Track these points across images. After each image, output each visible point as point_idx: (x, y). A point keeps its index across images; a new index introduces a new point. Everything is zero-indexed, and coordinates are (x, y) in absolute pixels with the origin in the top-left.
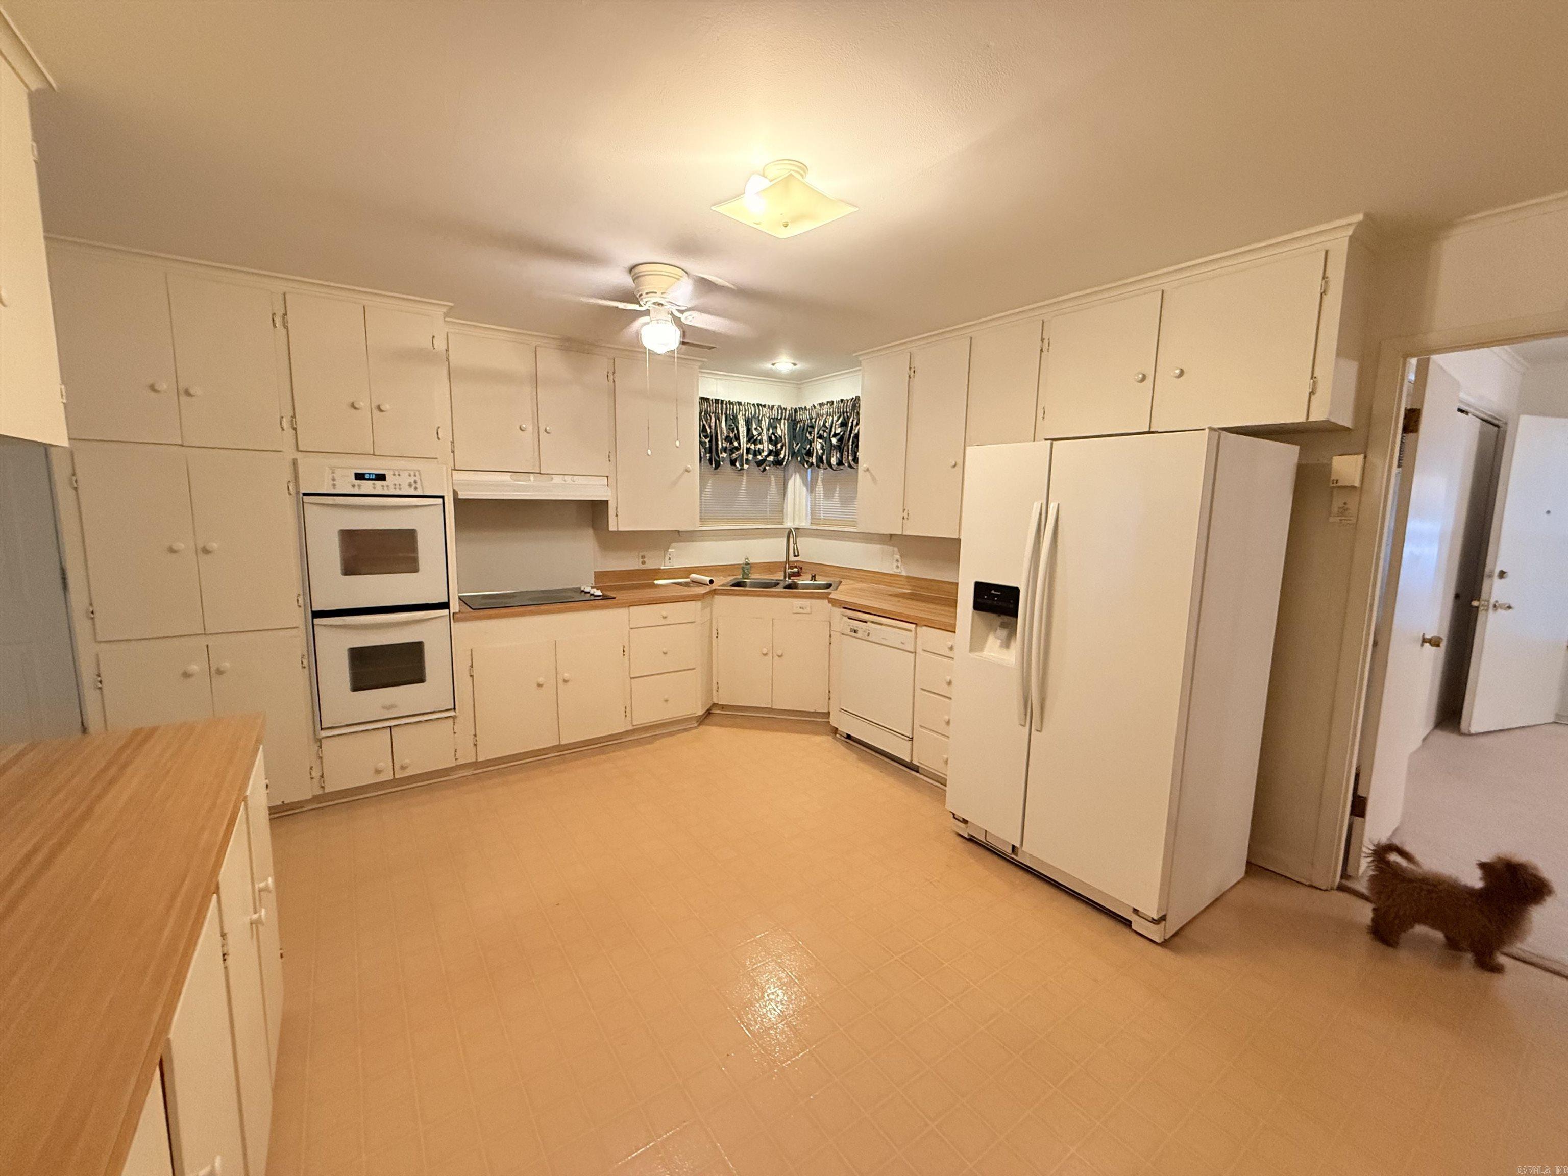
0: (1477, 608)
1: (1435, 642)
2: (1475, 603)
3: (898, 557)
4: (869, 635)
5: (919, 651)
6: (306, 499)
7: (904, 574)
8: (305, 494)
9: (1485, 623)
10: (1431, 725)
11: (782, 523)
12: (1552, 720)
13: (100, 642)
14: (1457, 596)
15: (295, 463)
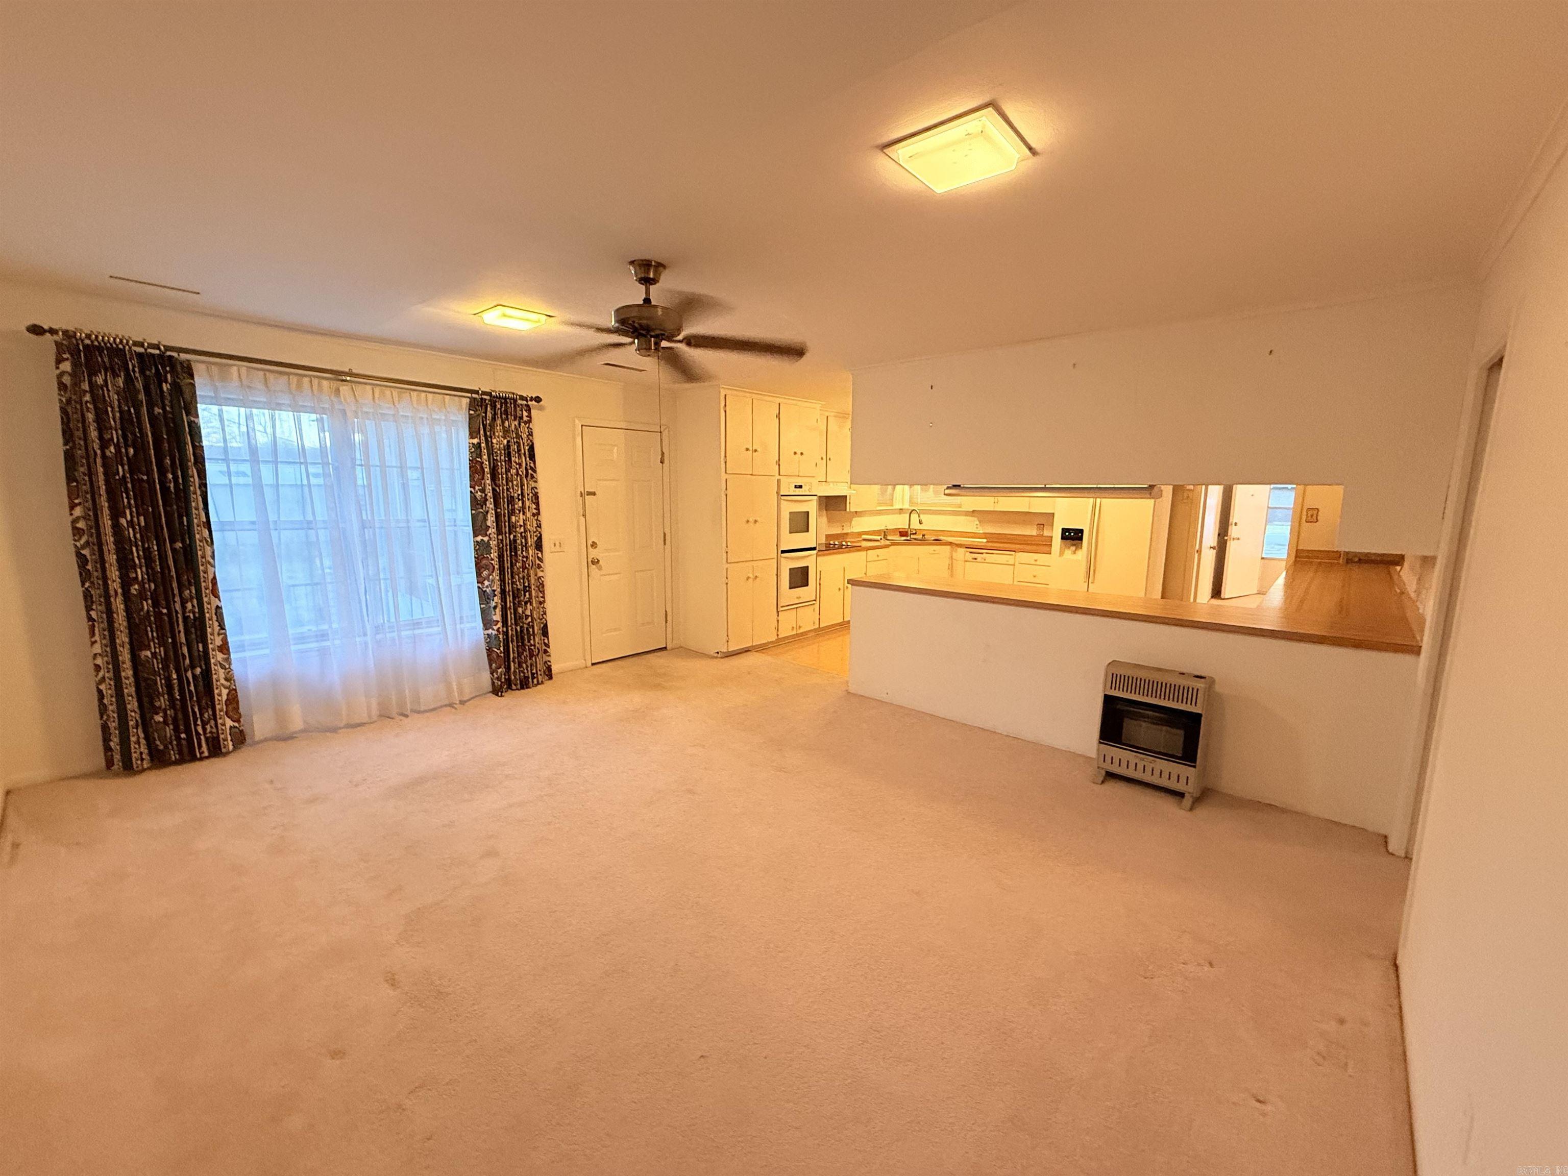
0: (1227, 540)
1: (1214, 548)
2: (1226, 538)
3: (978, 523)
4: (985, 560)
5: (1017, 564)
6: (782, 497)
7: (981, 532)
8: (782, 496)
9: (1230, 545)
10: (1210, 596)
11: (892, 505)
12: (1256, 592)
13: (730, 563)
14: (1219, 535)
15: (779, 481)
